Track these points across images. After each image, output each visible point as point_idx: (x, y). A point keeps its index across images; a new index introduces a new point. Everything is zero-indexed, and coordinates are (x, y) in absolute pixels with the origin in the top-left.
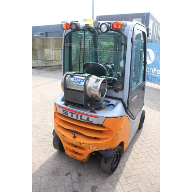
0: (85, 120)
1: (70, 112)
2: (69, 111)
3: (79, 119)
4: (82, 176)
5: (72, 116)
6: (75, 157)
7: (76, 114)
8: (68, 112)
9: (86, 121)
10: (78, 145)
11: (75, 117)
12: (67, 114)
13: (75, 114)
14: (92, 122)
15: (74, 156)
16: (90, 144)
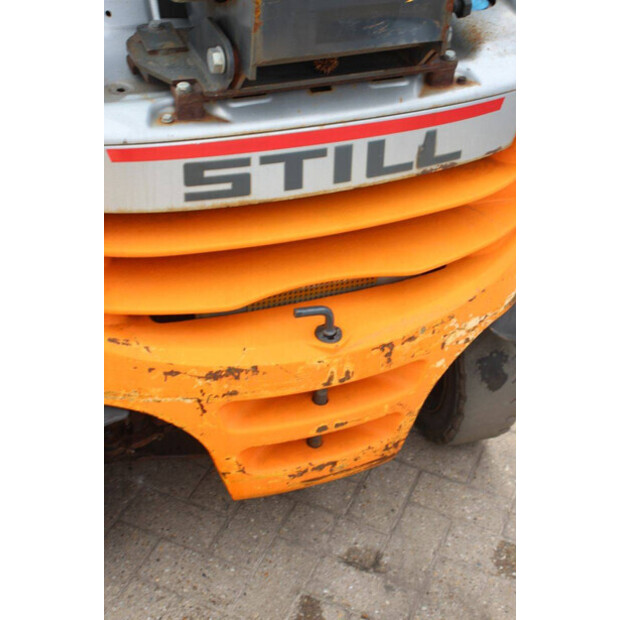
0: (407, 166)
1: (264, 161)
2: (255, 156)
3: (359, 177)
4: (385, 560)
5: (293, 179)
6: (326, 471)
7: (331, 147)
8: (246, 162)
9: (415, 171)
10: (377, 366)
11: (318, 177)
12: (242, 184)
13: (322, 153)
14: (457, 155)
15: (321, 467)
16: (451, 317)
